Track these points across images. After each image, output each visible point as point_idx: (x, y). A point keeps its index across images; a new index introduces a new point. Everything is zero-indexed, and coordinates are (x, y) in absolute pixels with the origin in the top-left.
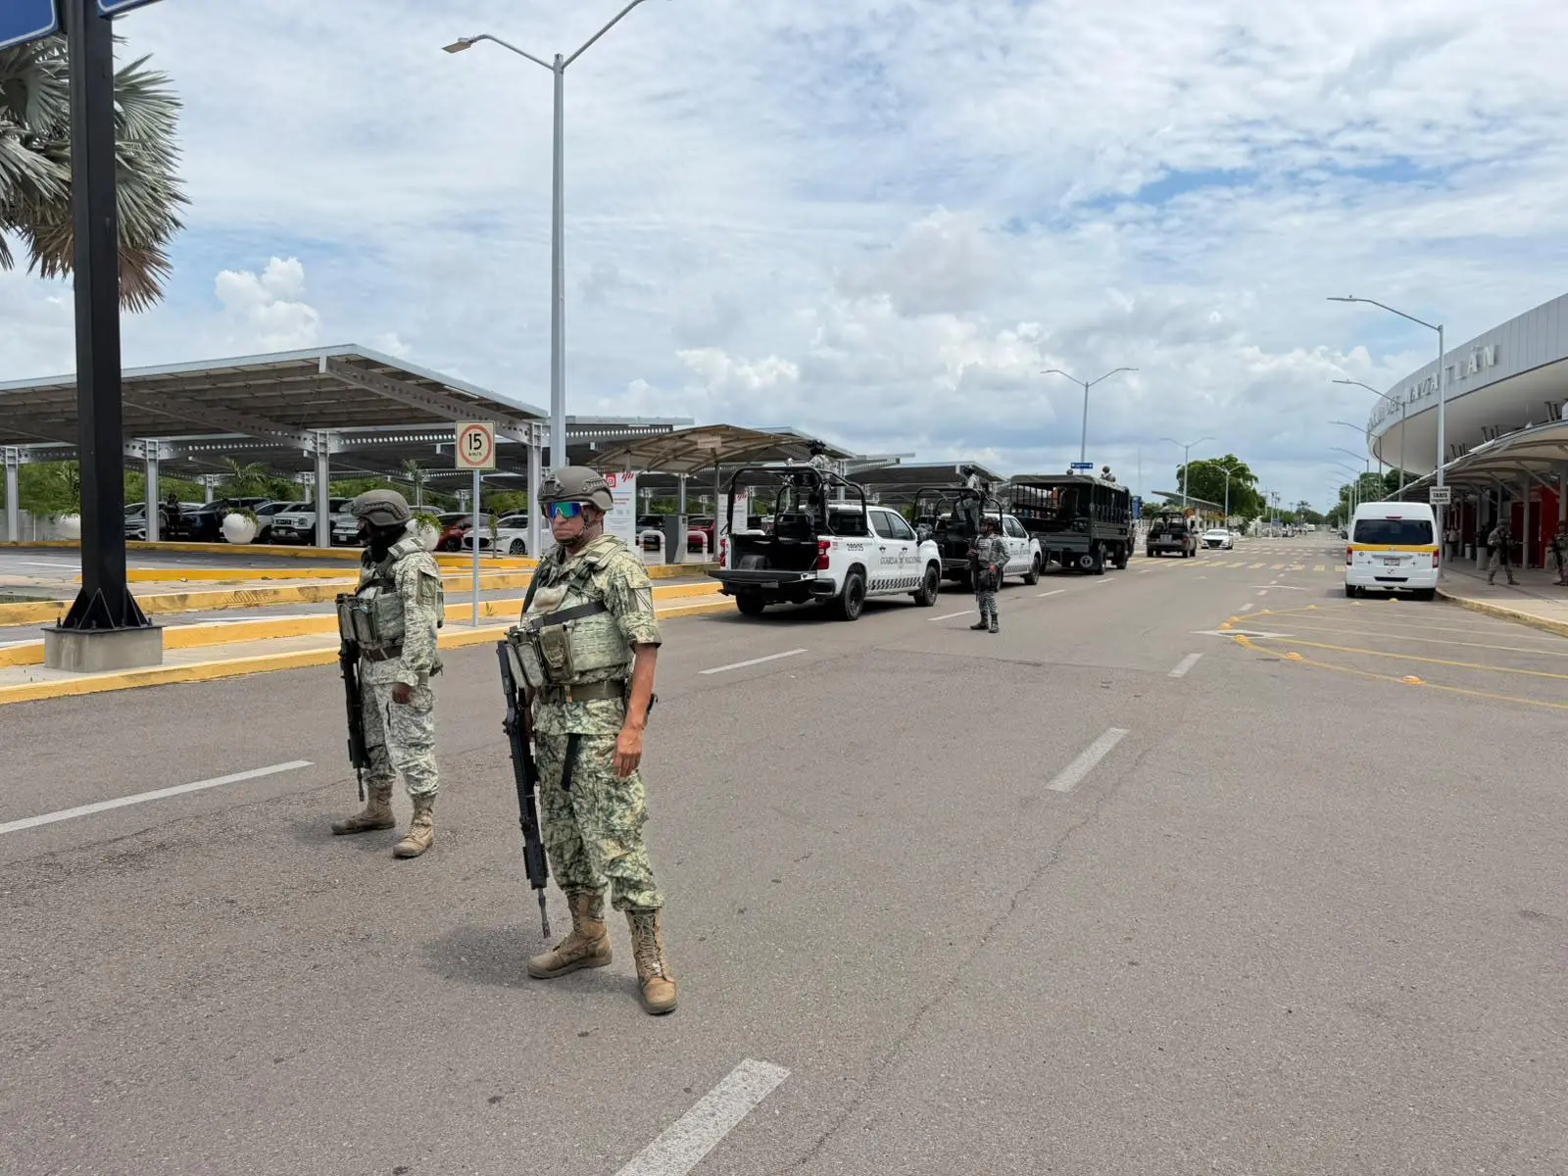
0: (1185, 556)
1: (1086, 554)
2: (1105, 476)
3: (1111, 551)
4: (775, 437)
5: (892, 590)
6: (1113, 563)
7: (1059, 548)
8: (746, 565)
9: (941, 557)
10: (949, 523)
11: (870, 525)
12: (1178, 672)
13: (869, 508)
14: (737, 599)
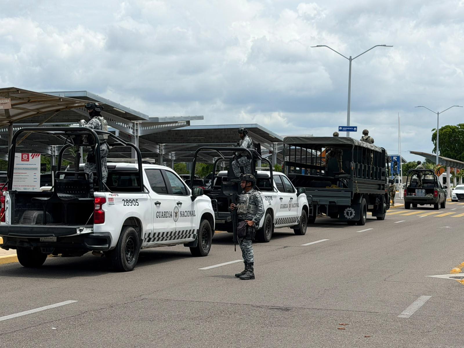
0: (436, 208)
1: (349, 207)
2: (365, 138)
3: (371, 204)
4: (64, 100)
5: (168, 242)
6: (373, 215)
7: (325, 201)
8: (27, 220)
9: (215, 210)
10: (225, 179)
11: (146, 182)
12: (407, 313)
13: (145, 166)
14: (18, 253)
